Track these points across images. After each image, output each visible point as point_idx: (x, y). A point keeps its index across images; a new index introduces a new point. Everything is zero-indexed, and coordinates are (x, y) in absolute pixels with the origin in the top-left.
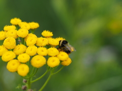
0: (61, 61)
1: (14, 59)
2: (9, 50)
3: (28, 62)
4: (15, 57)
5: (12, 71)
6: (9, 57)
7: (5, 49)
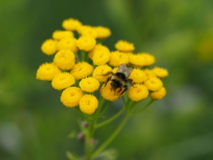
0: (150, 92)
1: (73, 86)
2: (62, 71)
3: (96, 91)
4: (74, 82)
5: (70, 106)
6: (64, 82)
7: (56, 69)
